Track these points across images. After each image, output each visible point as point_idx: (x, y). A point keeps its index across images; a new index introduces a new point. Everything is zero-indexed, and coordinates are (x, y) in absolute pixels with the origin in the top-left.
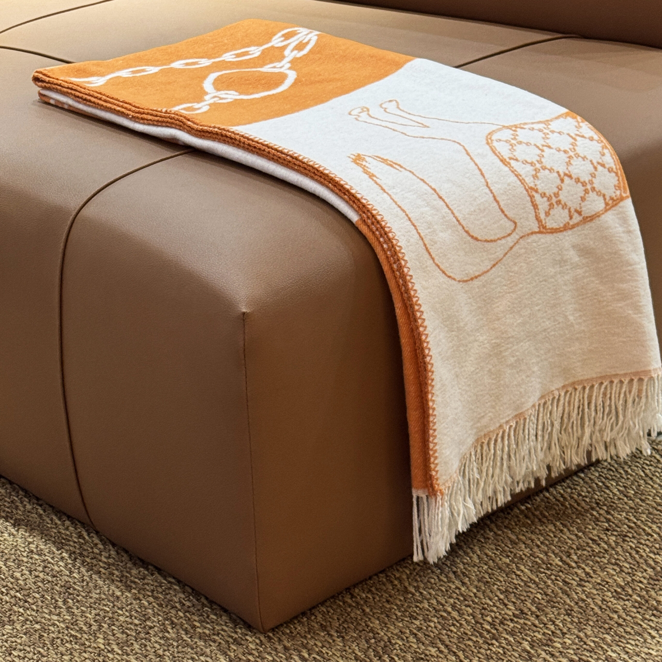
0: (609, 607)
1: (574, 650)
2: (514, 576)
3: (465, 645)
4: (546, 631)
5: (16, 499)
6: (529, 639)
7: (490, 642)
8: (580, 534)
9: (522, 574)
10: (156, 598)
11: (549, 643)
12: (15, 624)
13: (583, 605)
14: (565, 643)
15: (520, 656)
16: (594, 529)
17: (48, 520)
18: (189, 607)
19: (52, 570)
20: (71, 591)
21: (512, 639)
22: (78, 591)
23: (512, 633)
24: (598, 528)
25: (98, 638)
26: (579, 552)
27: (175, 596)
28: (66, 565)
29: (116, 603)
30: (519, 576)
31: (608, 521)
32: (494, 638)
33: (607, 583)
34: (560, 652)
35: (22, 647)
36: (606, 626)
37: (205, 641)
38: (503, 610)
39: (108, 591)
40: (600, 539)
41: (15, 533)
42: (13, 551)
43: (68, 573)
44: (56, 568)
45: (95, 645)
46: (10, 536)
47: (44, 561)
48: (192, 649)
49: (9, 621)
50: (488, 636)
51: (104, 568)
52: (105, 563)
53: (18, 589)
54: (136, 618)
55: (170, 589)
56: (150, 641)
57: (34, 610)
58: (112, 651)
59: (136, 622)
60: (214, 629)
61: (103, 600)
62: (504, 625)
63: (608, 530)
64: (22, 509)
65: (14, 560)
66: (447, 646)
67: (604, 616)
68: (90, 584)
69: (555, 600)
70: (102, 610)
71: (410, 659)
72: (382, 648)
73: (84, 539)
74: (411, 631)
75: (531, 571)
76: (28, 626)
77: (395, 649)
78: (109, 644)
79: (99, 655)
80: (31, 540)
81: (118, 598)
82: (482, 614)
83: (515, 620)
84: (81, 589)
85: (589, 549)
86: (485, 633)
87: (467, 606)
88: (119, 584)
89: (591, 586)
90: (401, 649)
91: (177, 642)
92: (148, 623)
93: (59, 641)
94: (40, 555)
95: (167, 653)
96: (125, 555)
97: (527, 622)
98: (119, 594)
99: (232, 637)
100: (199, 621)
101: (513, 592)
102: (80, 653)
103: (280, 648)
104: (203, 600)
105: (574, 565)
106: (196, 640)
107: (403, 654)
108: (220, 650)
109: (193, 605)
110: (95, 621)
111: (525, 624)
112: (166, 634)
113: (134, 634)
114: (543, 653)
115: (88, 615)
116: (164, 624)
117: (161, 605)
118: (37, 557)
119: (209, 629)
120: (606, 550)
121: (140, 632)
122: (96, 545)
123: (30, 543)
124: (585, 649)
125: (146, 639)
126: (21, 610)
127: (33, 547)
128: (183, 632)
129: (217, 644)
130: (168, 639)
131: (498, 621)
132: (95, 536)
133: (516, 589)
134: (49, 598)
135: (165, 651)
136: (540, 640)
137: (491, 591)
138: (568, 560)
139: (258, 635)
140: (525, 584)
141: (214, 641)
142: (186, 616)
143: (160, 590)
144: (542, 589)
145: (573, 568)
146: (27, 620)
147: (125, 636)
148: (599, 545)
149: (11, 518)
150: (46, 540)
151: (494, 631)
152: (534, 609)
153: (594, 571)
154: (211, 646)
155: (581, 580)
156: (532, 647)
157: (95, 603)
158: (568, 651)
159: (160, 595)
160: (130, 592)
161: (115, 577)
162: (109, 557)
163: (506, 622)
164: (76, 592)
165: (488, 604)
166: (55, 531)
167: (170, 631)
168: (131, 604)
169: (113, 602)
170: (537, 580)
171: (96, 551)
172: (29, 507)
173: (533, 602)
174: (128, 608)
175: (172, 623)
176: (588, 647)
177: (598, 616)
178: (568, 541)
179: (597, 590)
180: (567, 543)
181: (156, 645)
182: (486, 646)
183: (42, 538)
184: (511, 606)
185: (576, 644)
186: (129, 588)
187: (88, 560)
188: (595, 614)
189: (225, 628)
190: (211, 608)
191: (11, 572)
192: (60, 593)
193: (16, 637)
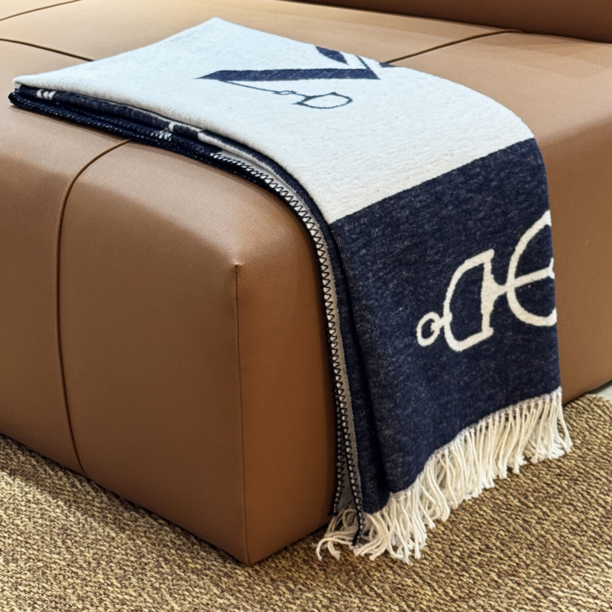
0: (567, 542)
1: (538, 579)
2: (477, 516)
3: (438, 577)
4: (511, 563)
5: (10, 451)
6: (496, 570)
7: (460, 573)
8: (535, 479)
9: (484, 514)
10: (149, 538)
11: (515, 573)
12: (19, 562)
13: (543, 540)
14: (529, 573)
15: (489, 585)
16: (547, 474)
17: (41, 471)
18: (180, 545)
19: (49, 516)
20: (69, 532)
21: (480, 571)
22: (75, 532)
23: (480, 565)
24: (550, 473)
25: (98, 573)
26: (536, 494)
27: (167, 535)
28: (62, 511)
29: (112, 543)
30: (482, 515)
31: (559, 467)
32: (464, 570)
33: (564, 521)
34: (525, 581)
35: (27, 583)
36: (566, 558)
37: (198, 575)
38: (469, 545)
39: (104, 532)
40: (554, 483)
41: (12, 482)
42: (11, 501)
43: (64, 518)
44: (53, 514)
45: (96, 580)
46: (7, 484)
47: (41, 509)
48: (187, 582)
49: (13, 559)
50: (458, 568)
51: (98, 512)
52: (99, 508)
53: (18, 533)
54: (131, 556)
55: (161, 530)
56: (146, 575)
57: (35, 550)
58: (112, 585)
59: (132, 559)
60: (205, 564)
61: (100, 540)
62: (472, 558)
63: (560, 475)
64: (16, 460)
65: (14, 509)
66: (421, 578)
67: (563, 549)
68: (86, 526)
69: (517, 536)
70: (99, 549)
71: (389, 588)
72: (362, 580)
73: (77, 488)
74: (387, 564)
75: (493, 511)
76: (30, 564)
77: (374, 580)
78: (108, 579)
79: (100, 588)
80: (27, 490)
81: (113, 538)
82: (451, 549)
83: (482, 553)
85: (545, 492)
86: (455, 565)
87: (436, 542)
88: (114, 526)
89: (549, 523)
90: (379, 580)
91: (172, 576)
92: (144, 560)
93: (61, 577)
94: (37, 504)
95: (163, 586)
96: (117, 501)
97: (493, 555)
98: (114, 535)
99: (222, 571)
100: (192, 558)
101: (479, 530)
102: (82, 587)
103: (267, 579)
104: (192, 539)
105: (531, 505)
106: (189, 574)
107: (381, 585)
108: (212, 582)
109: (184, 544)
110: (94, 559)
111: (491, 557)
112: (161, 569)
113: (131, 570)
114: (510, 582)
115: (86, 554)
116: (158, 561)
117: (154, 544)
118: (34, 506)
119: (200, 565)
120: (560, 492)
121: (136, 568)
122: (88, 493)
123: (26, 493)
124: (548, 579)
125: (142, 574)
126: (23, 550)
127: (30, 496)
128: (176, 568)
129: (209, 578)
130: (163, 574)
131: (466, 555)
132: (86, 484)
133: (481, 527)
134: (48, 539)
135: (160, 584)
136: (506, 571)
137: (458, 530)
138: (526, 501)
139: (247, 569)
140: (489, 523)
141: (207, 575)
142: (178, 554)
143: (152, 531)
144: (504, 527)
145: (531, 508)
146: (30, 558)
147: (122, 571)
148: (553, 488)
149: (7, 469)
150: (42, 490)
151: (463, 564)
152: (498, 544)
153: (551, 511)
154: (203, 579)
155: (539, 518)
156: (500, 577)
157: (92, 544)
158: (534, 580)
159: (153, 536)
160: (124, 533)
161: (108, 520)
162: (102, 502)
163: (474, 556)
164: (73, 534)
165: (455, 540)
166: (49, 481)
167: (165, 566)
168: (126, 543)
169: (109, 543)
170: (499, 519)
171: (89, 497)
172: (22, 459)
173: (497, 538)
174: (124, 547)
175: (166, 559)
176: (550, 577)
177: (558, 549)
178: (524, 484)
179: (555, 527)
180: (523, 487)
181: (153, 579)
182: (457, 577)
183: (37, 488)
184: (477, 542)
185: (540, 575)
186: (123, 530)
187: (83, 506)
188: (555, 548)
189: (215, 563)
190: (200, 545)
191: (11, 520)
192: (58, 535)
193: (20, 573)
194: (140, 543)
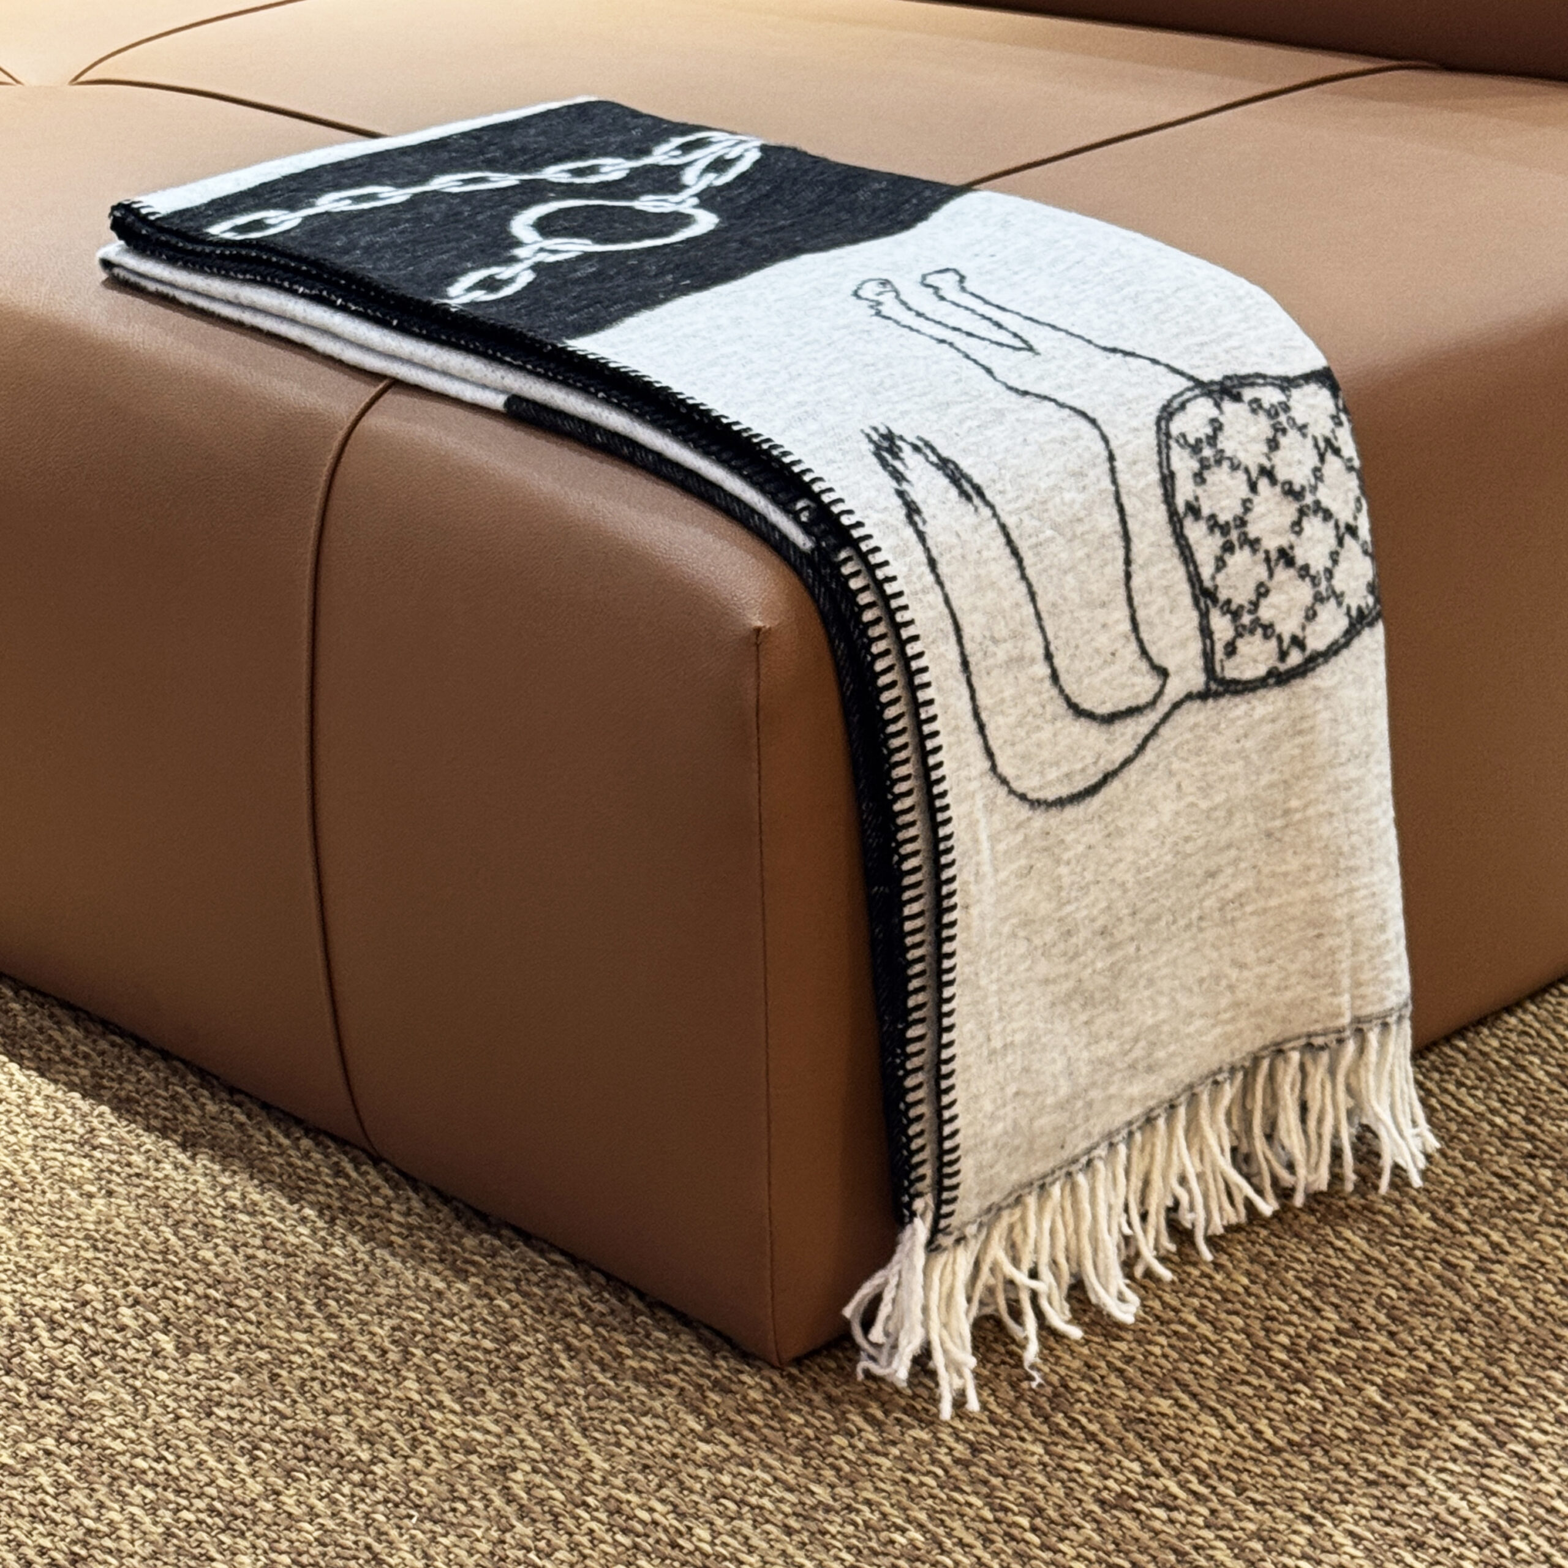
0: (1552, 1315)
1: (1481, 1402)
2: (1331, 1252)
3: (1236, 1393)
4: (1415, 1363)
5: (180, 1090)
6: (1379, 1381)
7: (1291, 1388)
8: (1471, 1165)
9: (1348, 1247)
10: (525, 1295)
11: (1424, 1387)
12: (213, 1351)
13: (1493, 1310)
14: (1460, 1388)
15: (1361, 1414)
16: (1500, 1154)
17: (259, 1136)
18: (603, 1315)
19: (283, 1243)
20: (331, 1282)
21: (1339, 1382)
22: (347, 1282)
23: (1338, 1369)
24: (1509, 1151)
25: (405, 1379)
26: (1474, 1201)
27: (570, 1291)
28: (314, 1231)
29: (436, 1304)
30: (1342, 1250)
31: (1531, 1137)
32: (1298, 1378)
33: (1543, 1264)
34: (1451, 1406)
35: (235, 1401)
36: (1550, 1353)
37: (648, 1386)
38: (1312, 1320)
39: (416, 1279)
40: (1518, 1174)
41: (188, 1163)
42: (189, 1206)
43: (319, 1247)
44: (292, 1239)
45: (400, 1394)
46: (176, 1168)
47: (262, 1226)
48: (622, 1401)
49: (199, 1345)
50: (1284, 1375)
51: (399, 1234)
52: (400, 1225)
53: (210, 1281)
54: (485, 1336)
55: (555, 1276)
56: (522, 1385)
57: (251, 1323)
58: (440, 1406)
59: (488, 1344)
60: (665, 1359)
61: (406, 1298)
62: (1319, 1351)
63: (1533, 1157)
64: (197, 1112)
65: (195, 1225)
66: (1194, 1396)
67: (1543, 1333)
68: (372, 1268)
69: (1429, 1300)
70: (405, 1318)
71: (1115, 1421)
72: (1050, 1400)
73: (347, 1177)
74: (1109, 1364)
75: (1368, 1240)
76: (241, 1355)
77: (1079, 1401)
78: (430, 1392)
79: (411, 1413)
80: (225, 1180)
81: (439, 1294)
82: (1267, 1330)
83: (1344, 1340)
84: (352, 1279)
85: (1495, 1195)
86: (1278, 1369)
87: (1229, 1312)
88: (439, 1267)
89: (1506, 1271)
90: (1092, 1402)
91: (585, 1386)
92: (516, 1348)
93: (316, 1385)
94: (252, 1214)
95: (564, 1410)
96: (446, 1210)
97: (1369, 1344)
98: (440, 1285)
99: (708, 1377)
100: (629, 1344)
101: (1334, 1286)
102: (368, 1411)
103: (817, 1398)
104: (633, 1299)
105: (1463, 1227)
106: (626, 1383)
107: (1097, 1412)
108: (684, 1403)
109: (612, 1312)
110: (394, 1342)
111: (1366, 1349)
112: (558, 1371)
113: (486, 1371)
114: (1413, 1408)
115: (376, 1329)
116: (549, 1350)
117: (539, 1310)
118: (245, 1218)
119: (653, 1361)
120: (1532, 1197)
121: (498, 1367)
122: (376, 1189)
123: (225, 1189)
124: (1507, 1402)
125: (512, 1381)
126: (223, 1322)
127: (234, 1196)
128: (596, 1367)
129: (675, 1392)
130: (562, 1381)
131: (1304, 1343)
132: (372, 1171)
133: (1339, 1277)
134: (283, 1297)
135: (558, 1405)
136: (1403, 1382)
137: (1283, 1284)
138: (1449, 1218)
139: (766, 1372)
140: (1358, 1268)
141: (670, 1386)
142: (597, 1334)
143: (534, 1278)
144: (1396, 1278)
145: (1462, 1234)
146: (239, 1342)
147: (464, 1374)
148: (1515, 1186)
149: (175, 1131)
150: (262, 1183)
151: (1298, 1365)
152: (1382, 1318)
153: (1512, 1241)
154: (662, 1395)
155: (1482, 1258)
156: (1387, 1396)
157: (389, 1305)
158: (1471, 1405)
159: (535, 1290)
160: (465, 1281)
161: (426, 1253)
162: (408, 1213)
163: (1322, 1345)
164: (341, 1284)
165: (1278, 1310)
166: (280, 1160)
167: (566, 1364)
168: (471, 1306)
169: (429, 1303)
170: (1384, 1259)
171: (378, 1201)
172: (212, 1108)
173: (1379, 1304)
174: (466, 1315)
175: (568, 1348)
176: (1512, 1398)
177: (1529, 1333)
178: (1445, 1178)
179: (1521, 1279)
180: (1442, 1183)
181: (537, 1394)
182: (1283, 1396)
183: (252, 1178)
184: (1329, 1312)
185: (1486, 1391)
186: (463, 1275)
187: (363, 1220)
188: (1522, 1329)
189: (689, 1357)
190: (652, 1316)
191: (191, 1250)
192: (306, 1288)
193: (216, 1377)
194: (506, 1307)
